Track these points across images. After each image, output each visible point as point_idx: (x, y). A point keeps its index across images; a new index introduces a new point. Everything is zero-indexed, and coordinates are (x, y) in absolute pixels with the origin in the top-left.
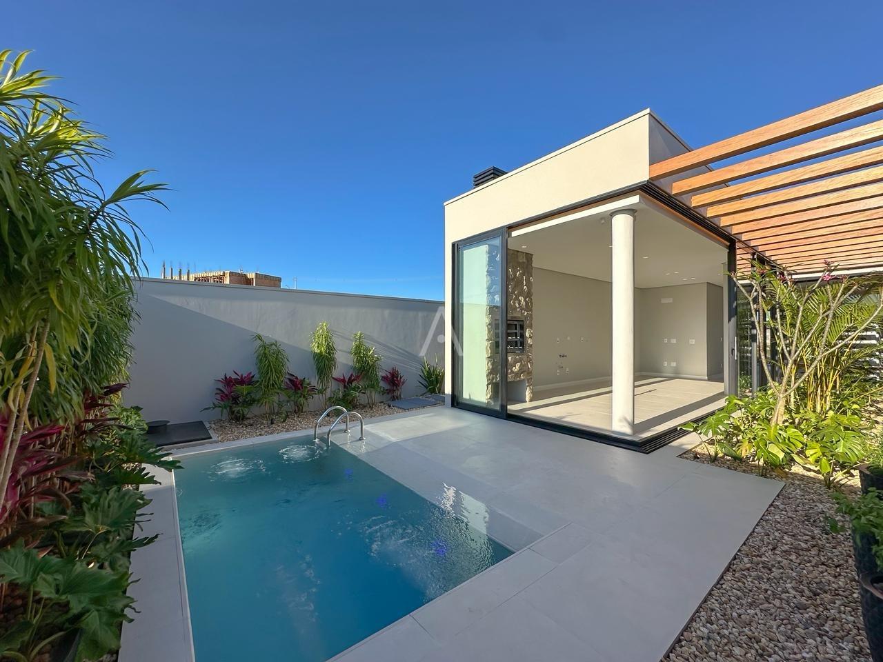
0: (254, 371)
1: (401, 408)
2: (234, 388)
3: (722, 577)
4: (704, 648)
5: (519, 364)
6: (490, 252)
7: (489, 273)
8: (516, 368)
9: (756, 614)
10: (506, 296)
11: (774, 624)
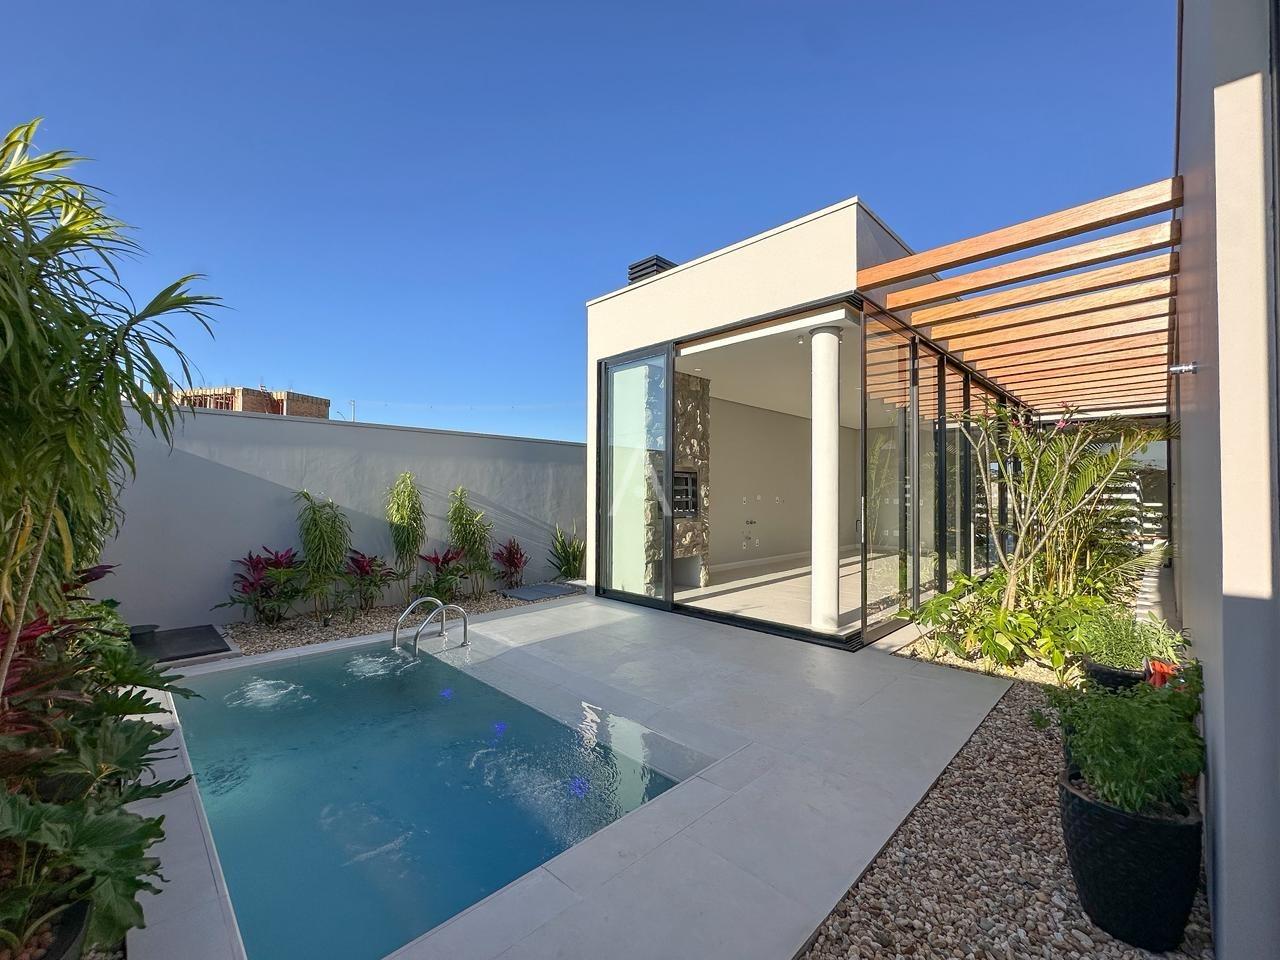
0: (297, 547)
1: (521, 599)
2: (264, 573)
3: (927, 795)
4: (899, 873)
5: (690, 534)
6: (650, 376)
7: (650, 405)
8: (686, 541)
9: (961, 833)
10: (673, 437)
11: (978, 842)
